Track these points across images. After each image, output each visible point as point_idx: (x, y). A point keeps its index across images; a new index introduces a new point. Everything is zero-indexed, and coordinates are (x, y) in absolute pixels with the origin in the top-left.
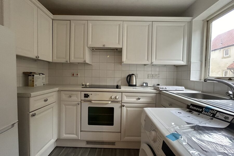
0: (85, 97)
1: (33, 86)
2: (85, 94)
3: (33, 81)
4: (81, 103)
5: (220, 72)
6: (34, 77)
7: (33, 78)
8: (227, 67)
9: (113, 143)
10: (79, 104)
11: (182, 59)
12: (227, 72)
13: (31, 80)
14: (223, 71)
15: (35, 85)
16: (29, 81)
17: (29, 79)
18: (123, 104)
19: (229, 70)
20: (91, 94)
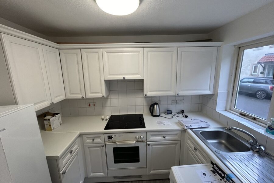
0: (108, 139)
1: (51, 130)
2: (108, 136)
3: (50, 126)
4: (105, 144)
5: (250, 67)
6: (51, 121)
7: (50, 123)
8: (258, 61)
9: (140, 176)
10: (103, 146)
11: (208, 88)
12: (257, 66)
13: (47, 125)
14: (253, 65)
15: (52, 128)
16: (45, 125)
17: (45, 124)
18: (148, 142)
19: (260, 64)
20: (115, 136)
